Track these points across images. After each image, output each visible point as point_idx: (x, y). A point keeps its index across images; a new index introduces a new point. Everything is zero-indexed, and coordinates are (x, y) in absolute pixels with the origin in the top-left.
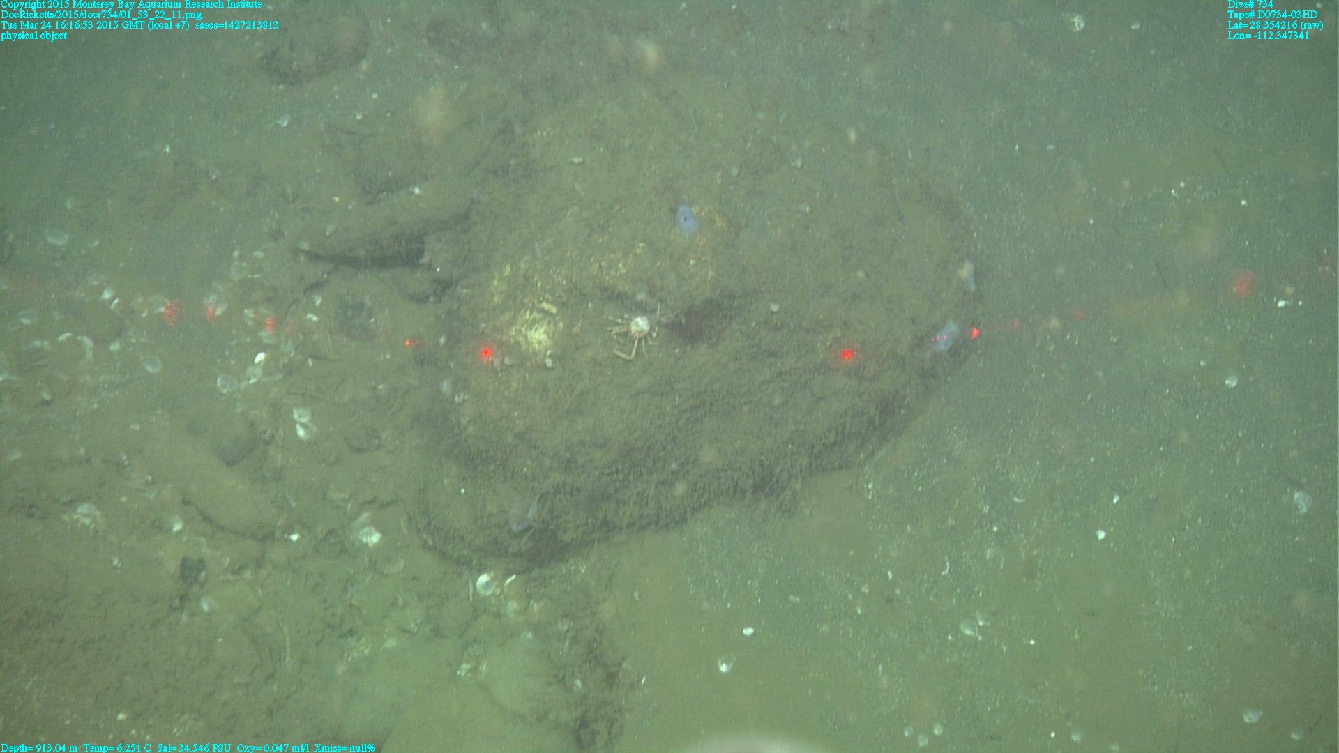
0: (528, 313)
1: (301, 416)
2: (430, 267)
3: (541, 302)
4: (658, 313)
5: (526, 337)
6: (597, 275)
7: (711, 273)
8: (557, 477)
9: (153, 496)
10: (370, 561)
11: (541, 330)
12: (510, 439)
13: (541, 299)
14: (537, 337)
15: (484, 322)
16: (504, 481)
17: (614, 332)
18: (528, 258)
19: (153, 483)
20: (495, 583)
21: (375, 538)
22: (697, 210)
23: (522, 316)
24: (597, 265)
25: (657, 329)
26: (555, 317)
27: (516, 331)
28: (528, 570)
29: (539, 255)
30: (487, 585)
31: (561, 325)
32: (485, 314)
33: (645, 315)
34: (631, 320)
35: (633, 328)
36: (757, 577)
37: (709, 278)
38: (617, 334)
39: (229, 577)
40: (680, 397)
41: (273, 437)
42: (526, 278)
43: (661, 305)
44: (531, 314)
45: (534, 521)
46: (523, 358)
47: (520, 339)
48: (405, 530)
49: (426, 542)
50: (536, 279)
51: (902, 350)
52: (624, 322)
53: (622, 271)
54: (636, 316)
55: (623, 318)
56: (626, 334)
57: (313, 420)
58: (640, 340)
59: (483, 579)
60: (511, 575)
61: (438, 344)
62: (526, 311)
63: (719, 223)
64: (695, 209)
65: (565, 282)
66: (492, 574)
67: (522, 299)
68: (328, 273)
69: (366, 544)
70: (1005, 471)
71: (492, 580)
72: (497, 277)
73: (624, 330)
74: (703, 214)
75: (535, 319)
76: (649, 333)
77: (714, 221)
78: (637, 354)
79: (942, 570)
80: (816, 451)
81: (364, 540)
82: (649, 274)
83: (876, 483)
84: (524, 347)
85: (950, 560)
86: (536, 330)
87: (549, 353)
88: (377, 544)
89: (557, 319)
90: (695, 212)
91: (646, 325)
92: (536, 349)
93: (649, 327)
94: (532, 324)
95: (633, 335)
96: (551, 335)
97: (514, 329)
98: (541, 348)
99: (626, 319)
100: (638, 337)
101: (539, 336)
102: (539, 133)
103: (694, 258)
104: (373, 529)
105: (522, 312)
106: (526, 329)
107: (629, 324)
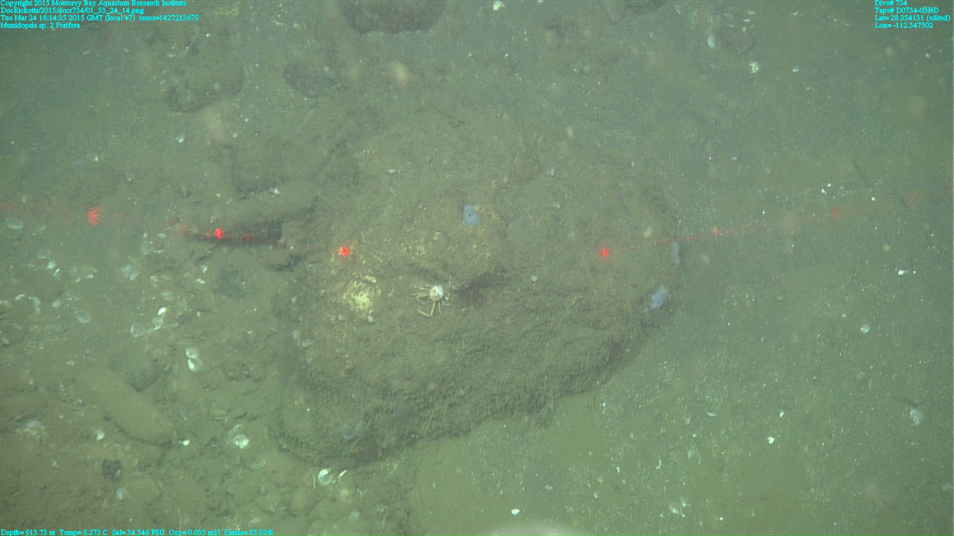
0: (356, 282)
1: (192, 354)
2: (285, 246)
3: (364, 275)
4: (450, 283)
5: (354, 300)
6: (406, 256)
7: (488, 254)
8: (376, 402)
9: (83, 414)
10: (241, 459)
11: (365, 295)
12: (342, 374)
13: (365, 272)
14: (362, 300)
15: (324, 289)
16: (338, 404)
17: (418, 297)
18: (356, 242)
19: (83, 404)
20: (331, 476)
21: (245, 443)
22: (479, 208)
23: (351, 285)
24: (406, 248)
25: (449, 294)
26: (375, 286)
27: (346, 296)
28: (356, 467)
29: (364, 241)
30: (326, 477)
31: (380, 291)
32: (325, 282)
33: (440, 285)
34: (430, 288)
35: (432, 294)
36: (522, 472)
37: (487, 258)
38: (420, 298)
39: (139, 474)
40: (466, 343)
41: (171, 370)
42: (354, 257)
43: (452, 278)
44: (358, 283)
45: (360, 432)
46: (353, 316)
47: (350, 302)
48: (266, 437)
49: (281, 446)
50: (361, 258)
51: (626, 308)
52: (426, 289)
53: (423, 253)
54: (434, 285)
55: (424, 287)
56: (426, 298)
57: (200, 357)
58: (437, 302)
59: (324, 472)
60: (344, 470)
61: (290, 302)
62: (354, 281)
63: (494, 217)
64: (477, 207)
65: (382, 261)
66: (330, 469)
67: (351, 274)
68: (212, 249)
69: (238, 447)
70: (701, 393)
71: (330, 473)
72: (333, 255)
73: (425, 295)
74: (483, 211)
75: (360, 286)
76: (444, 298)
77: (491, 216)
78: (434, 313)
79: (656, 466)
80: (564, 380)
81: (237, 443)
82: (443, 255)
83: (608, 403)
84: (352, 308)
85: (661, 459)
86: (361, 295)
87: (370, 312)
88: (246, 447)
89: (376, 287)
90: (476, 210)
91: (441, 292)
92: (361, 309)
93: (443, 293)
94: (358, 291)
95: (431, 300)
96: (372, 298)
97: (345, 294)
98: (365, 308)
99: (427, 287)
100: (435, 301)
101: (363, 299)
102: (364, 151)
103: (476, 244)
104: (243, 436)
105: (351, 283)
106: (354, 294)
107: (429, 291)
